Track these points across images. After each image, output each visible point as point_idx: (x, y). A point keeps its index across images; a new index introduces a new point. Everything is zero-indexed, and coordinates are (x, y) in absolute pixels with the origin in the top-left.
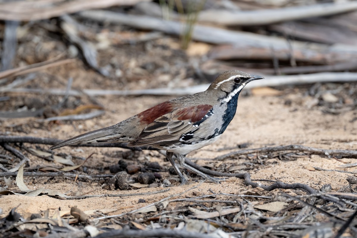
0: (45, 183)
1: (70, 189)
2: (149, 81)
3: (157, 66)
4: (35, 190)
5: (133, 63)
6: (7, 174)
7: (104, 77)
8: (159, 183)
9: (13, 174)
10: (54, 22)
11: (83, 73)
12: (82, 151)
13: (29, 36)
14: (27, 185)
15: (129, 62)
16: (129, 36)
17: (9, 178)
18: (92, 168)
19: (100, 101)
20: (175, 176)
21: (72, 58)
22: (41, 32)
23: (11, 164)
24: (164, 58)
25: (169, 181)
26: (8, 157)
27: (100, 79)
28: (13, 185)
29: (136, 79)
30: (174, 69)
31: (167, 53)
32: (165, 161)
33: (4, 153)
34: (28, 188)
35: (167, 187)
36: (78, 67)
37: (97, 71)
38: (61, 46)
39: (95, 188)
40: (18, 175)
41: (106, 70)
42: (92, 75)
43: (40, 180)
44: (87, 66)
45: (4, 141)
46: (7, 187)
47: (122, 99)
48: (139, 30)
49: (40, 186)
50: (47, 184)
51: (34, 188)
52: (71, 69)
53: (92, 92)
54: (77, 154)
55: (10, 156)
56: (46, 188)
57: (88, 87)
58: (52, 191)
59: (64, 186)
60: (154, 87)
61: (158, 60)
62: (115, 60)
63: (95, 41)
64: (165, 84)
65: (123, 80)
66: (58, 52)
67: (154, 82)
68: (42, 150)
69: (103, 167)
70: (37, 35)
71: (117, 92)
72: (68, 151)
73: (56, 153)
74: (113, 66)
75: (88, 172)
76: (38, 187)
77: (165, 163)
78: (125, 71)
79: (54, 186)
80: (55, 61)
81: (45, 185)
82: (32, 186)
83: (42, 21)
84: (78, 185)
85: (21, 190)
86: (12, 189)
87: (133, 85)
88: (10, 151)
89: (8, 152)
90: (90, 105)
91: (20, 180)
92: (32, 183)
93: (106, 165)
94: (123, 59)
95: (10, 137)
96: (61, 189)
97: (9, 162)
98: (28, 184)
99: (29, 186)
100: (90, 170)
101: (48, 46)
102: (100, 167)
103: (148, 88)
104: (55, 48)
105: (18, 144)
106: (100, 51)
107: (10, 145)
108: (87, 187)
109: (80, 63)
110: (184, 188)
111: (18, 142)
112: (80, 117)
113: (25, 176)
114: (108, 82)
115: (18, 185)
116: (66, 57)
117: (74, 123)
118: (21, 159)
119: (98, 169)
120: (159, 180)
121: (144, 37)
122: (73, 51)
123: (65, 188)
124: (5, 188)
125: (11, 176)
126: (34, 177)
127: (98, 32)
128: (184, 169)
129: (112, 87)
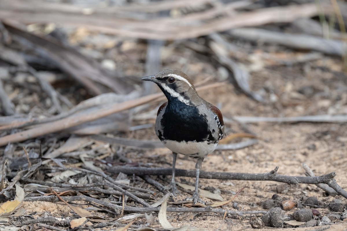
0: (191, 220)
1: (218, 227)
2: (306, 107)
3: (316, 90)
4: (179, 227)
5: (289, 87)
6: (149, 210)
7: (257, 102)
8: (318, 221)
9: (156, 209)
10: (203, 41)
11: (234, 98)
12: (232, 184)
13: (174, 57)
14: (170, 222)
15: (285, 85)
16: (285, 57)
17: (151, 215)
18: (243, 204)
19: (252, 128)
20: (336, 213)
21: (221, 82)
22: (188, 53)
23: (153, 199)
24: (324, 81)
25: (329, 218)
26: (150, 191)
27: (252, 104)
28: (156, 223)
29: (293, 104)
30: (334, 94)
31: (328, 76)
32: (324, 196)
33: (145, 187)
34: (172, 225)
35: (326, 224)
36: (228, 91)
37: (249, 96)
38: (209, 68)
39: (246, 225)
40: (161, 211)
41: (259, 95)
42: (244, 99)
43: (185, 217)
44: (238, 90)
45: (146, 173)
46: (148, 224)
47: (277, 127)
48: (296, 50)
49: (185, 223)
50: (193, 221)
51: (179, 225)
52: (221, 93)
53: (243, 119)
54: (226, 187)
55: (153, 190)
56: (192, 226)
57: (239, 114)
58: (198, 229)
59: (211, 223)
60: (312, 114)
61: (317, 83)
62: (269, 84)
63: (248, 62)
64: (325, 110)
65: (279, 106)
66: (206, 75)
67: (312, 108)
68: (187, 183)
69: (255, 202)
70: (183, 56)
71: (271, 119)
72: (217, 184)
73: (203, 187)
74: (267, 90)
75: (239, 208)
76: (183, 225)
77: (324, 198)
78: (280, 96)
79: (201, 223)
80: (203, 85)
81: (191, 223)
82: (176, 224)
83: (189, 40)
84: (227, 222)
85: (164, 228)
86: (154, 226)
87: (289, 111)
88: (152, 184)
89: (149, 186)
90: (241, 133)
91: (163, 217)
92: (176, 220)
93: (258, 200)
94: (278, 82)
95: (153, 168)
96: (209, 227)
97: (151, 196)
98: (172, 221)
99: (172, 223)
100: (240, 205)
101: (196, 67)
102: (251, 203)
103: (306, 115)
104: (203, 71)
105: (161, 176)
106: (252, 73)
107: (152, 178)
108: (237, 225)
109: (231, 87)
110: (345, 226)
111: (161, 175)
112: (230, 146)
113: (168, 211)
114: (262, 108)
115: (160, 222)
116: (215, 80)
117: (223, 153)
118: (165, 194)
119: (250, 205)
120: (317, 217)
121: (301, 57)
122: (223, 73)
123: (213, 225)
124: (146, 225)
125: (153, 212)
126: (179, 214)
127: (251, 53)
128: (345, 205)
129: (265, 113)
